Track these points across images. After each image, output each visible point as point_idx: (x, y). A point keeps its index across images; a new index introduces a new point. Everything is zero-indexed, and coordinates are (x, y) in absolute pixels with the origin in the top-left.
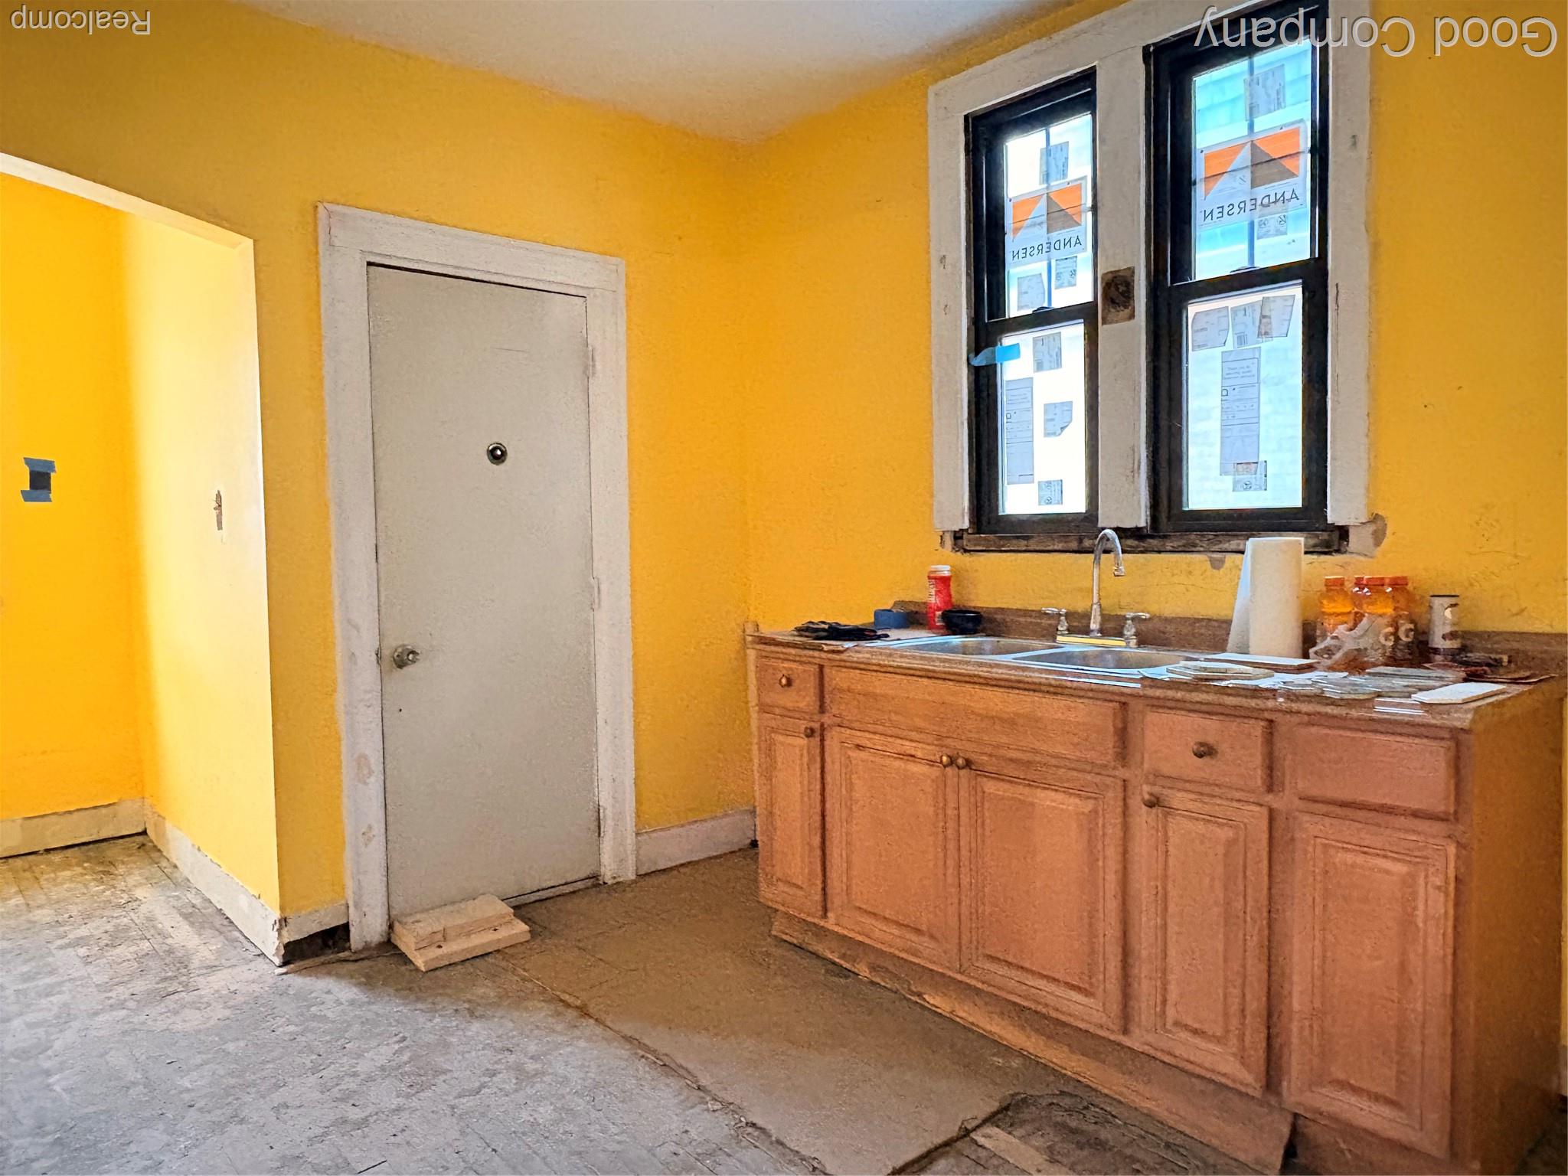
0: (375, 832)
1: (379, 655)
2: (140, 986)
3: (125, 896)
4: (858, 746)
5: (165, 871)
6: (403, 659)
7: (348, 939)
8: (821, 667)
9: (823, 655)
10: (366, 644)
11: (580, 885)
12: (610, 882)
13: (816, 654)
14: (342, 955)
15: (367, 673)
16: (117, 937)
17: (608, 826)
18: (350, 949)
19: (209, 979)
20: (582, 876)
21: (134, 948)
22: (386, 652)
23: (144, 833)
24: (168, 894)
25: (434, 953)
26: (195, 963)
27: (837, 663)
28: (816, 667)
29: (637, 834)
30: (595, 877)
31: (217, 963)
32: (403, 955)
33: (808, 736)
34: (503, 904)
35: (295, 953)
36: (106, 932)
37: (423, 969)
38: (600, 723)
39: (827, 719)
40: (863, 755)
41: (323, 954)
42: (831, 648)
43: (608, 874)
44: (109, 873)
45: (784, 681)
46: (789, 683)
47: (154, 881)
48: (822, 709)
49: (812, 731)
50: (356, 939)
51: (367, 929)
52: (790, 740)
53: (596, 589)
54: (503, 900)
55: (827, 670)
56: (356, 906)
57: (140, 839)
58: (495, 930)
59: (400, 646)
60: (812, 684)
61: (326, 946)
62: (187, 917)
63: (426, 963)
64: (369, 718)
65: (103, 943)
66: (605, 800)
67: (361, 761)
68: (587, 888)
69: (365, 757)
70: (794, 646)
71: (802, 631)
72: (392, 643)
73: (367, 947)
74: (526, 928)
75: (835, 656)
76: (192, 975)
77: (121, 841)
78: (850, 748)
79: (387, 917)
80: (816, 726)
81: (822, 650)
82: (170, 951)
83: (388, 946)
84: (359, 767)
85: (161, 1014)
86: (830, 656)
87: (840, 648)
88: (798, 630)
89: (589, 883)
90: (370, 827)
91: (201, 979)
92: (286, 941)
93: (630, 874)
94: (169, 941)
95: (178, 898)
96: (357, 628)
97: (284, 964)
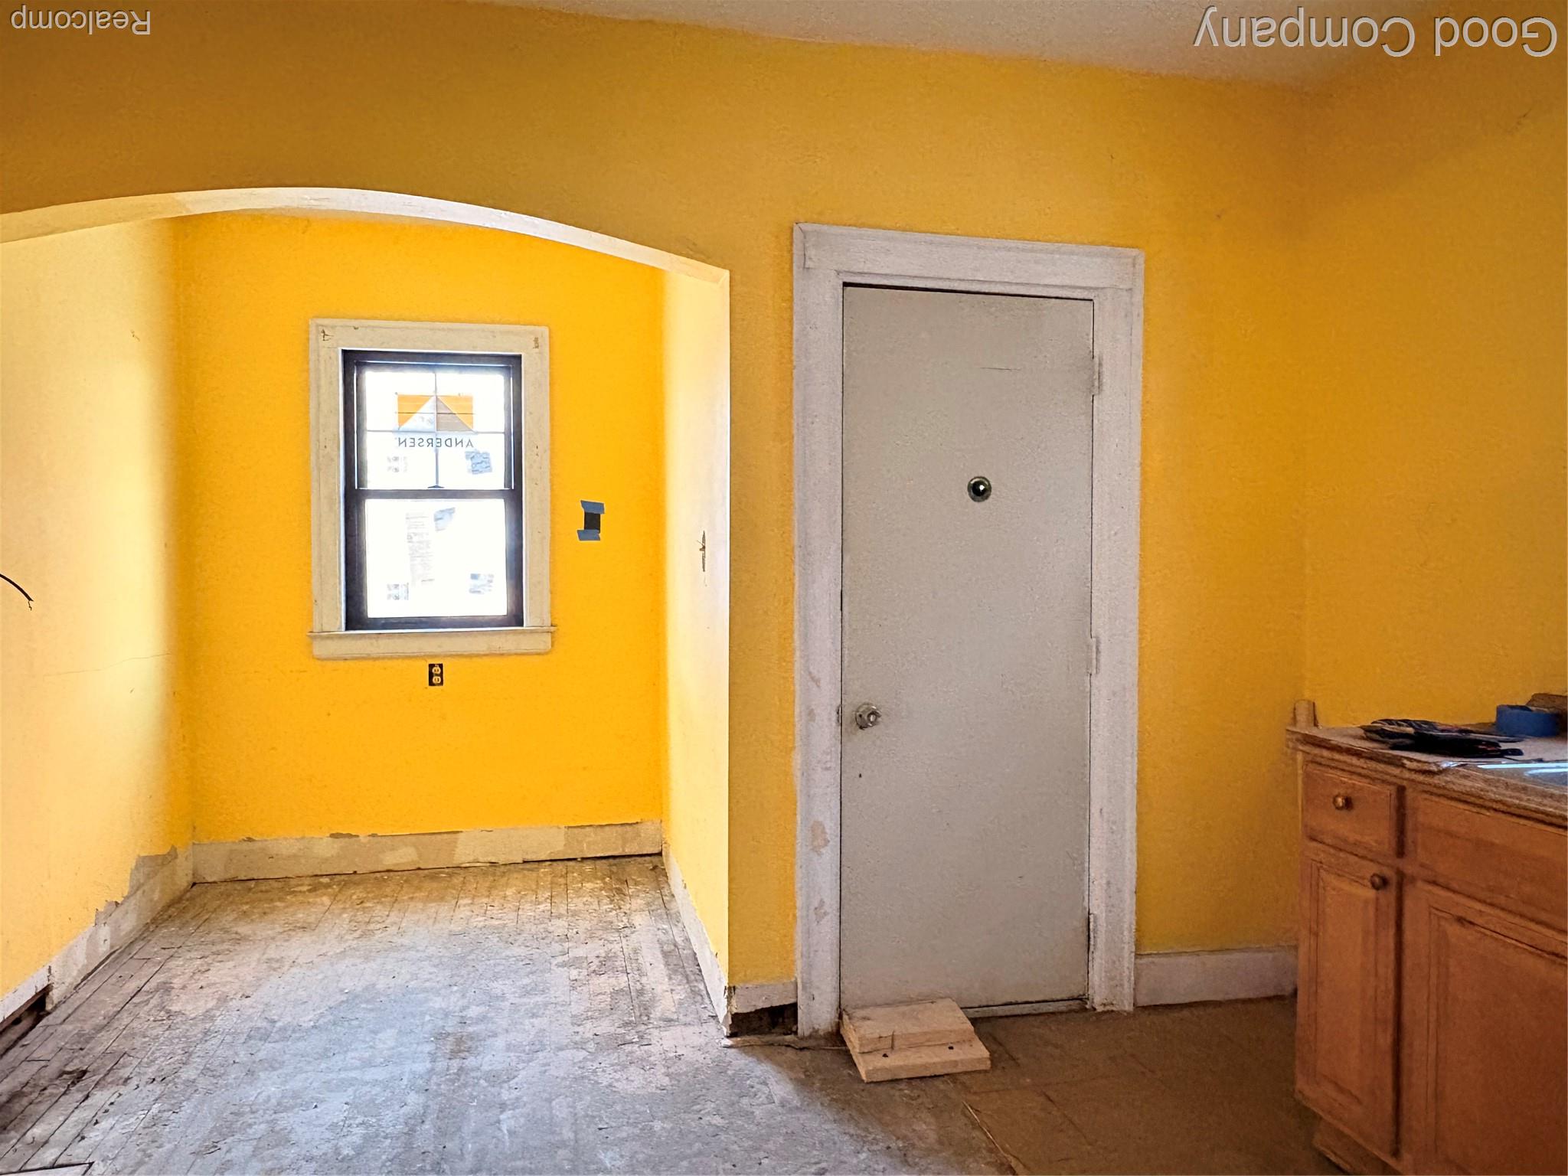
0: (826, 908)
1: (840, 711)
2: (605, 1027)
3: (625, 919)
4: (1461, 920)
5: (665, 898)
6: (866, 719)
7: (796, 1022)
8: (1401, 790)
9: (1407, 775)
10: (826, 700)
11: (1062, 1006)
12: (1100, 1009)
13: (1396, 771)
14: (788, 1038)
15: (826, 730)
16: (605, 964)
17: (1100, 940)
18: (796, 1033)
19: (663, 1034)
20: (1064, 996)
21: (613, 981)
22: (848, 711)
23: (660, 854)
24: (660, 926)
25: (878, 1062)
26: (656, 1013)
27: (1427, 788)
28: (1393, 789)
29: (1138, 956)
30: (1082, 999)
31: (675, 1017)
32: (847, 1054)
33: (1374, 886)
34: (961, 1014)
35: (742, 1025)
36: (598, 957)
37: (864, 1077)
38: (1095, 810)
39: (1410, 869)
40: (1470, 934)
41: (770, 1032)
42: (1414, 765)
43: (1098, 998)
44: (619, 891)
45: (1340, 801)
46: (1349, 803)
47: (653, 908)
48: (1401, 851)
49: (1385, 882)
50: (803, 1026)
51: (816, 1015)
52: (1346, 887)
53: (1094, 649)
54: (962, 1008)
55: (1410, 794)
56: (804, 988)
57: (655, 859)
58: (951, 1048)
59: (864, 704)
60: (1386, 810)
61: (774, 1024)
62: (666, 955)
63: (868, 1073)
64: (825, 783)
65: (594, 967)
66: (1098, 908)
67: (816, 829)
68: (1070, 1011)
69: (820, 824)
70: (1358, 754)
71: (1373, 733)
72: (856, 699)
73: (814, 1035)
74: (986, 1054)
75: (1421, 778)
76: (650, 1026)
77: (639, 859)
78: (1446, 919)
79: (837, 1004)
80: (1388, 873)
81: (1403, 766)
82: (641, 992)
83: (836, 1038)
84: (814, 837)
85: (612, 1065)
86: (1414, 776)
87: (1434, 768)
88: (1367, 729)
89: (1075, 1004)
90: (822, 903)
91: (656, 1032)
92: (735, 1011)
93: (1126, 1003)
94: (644, 980)
95: (666, 933)
96: (816, 681)
97: (730, 1036)
